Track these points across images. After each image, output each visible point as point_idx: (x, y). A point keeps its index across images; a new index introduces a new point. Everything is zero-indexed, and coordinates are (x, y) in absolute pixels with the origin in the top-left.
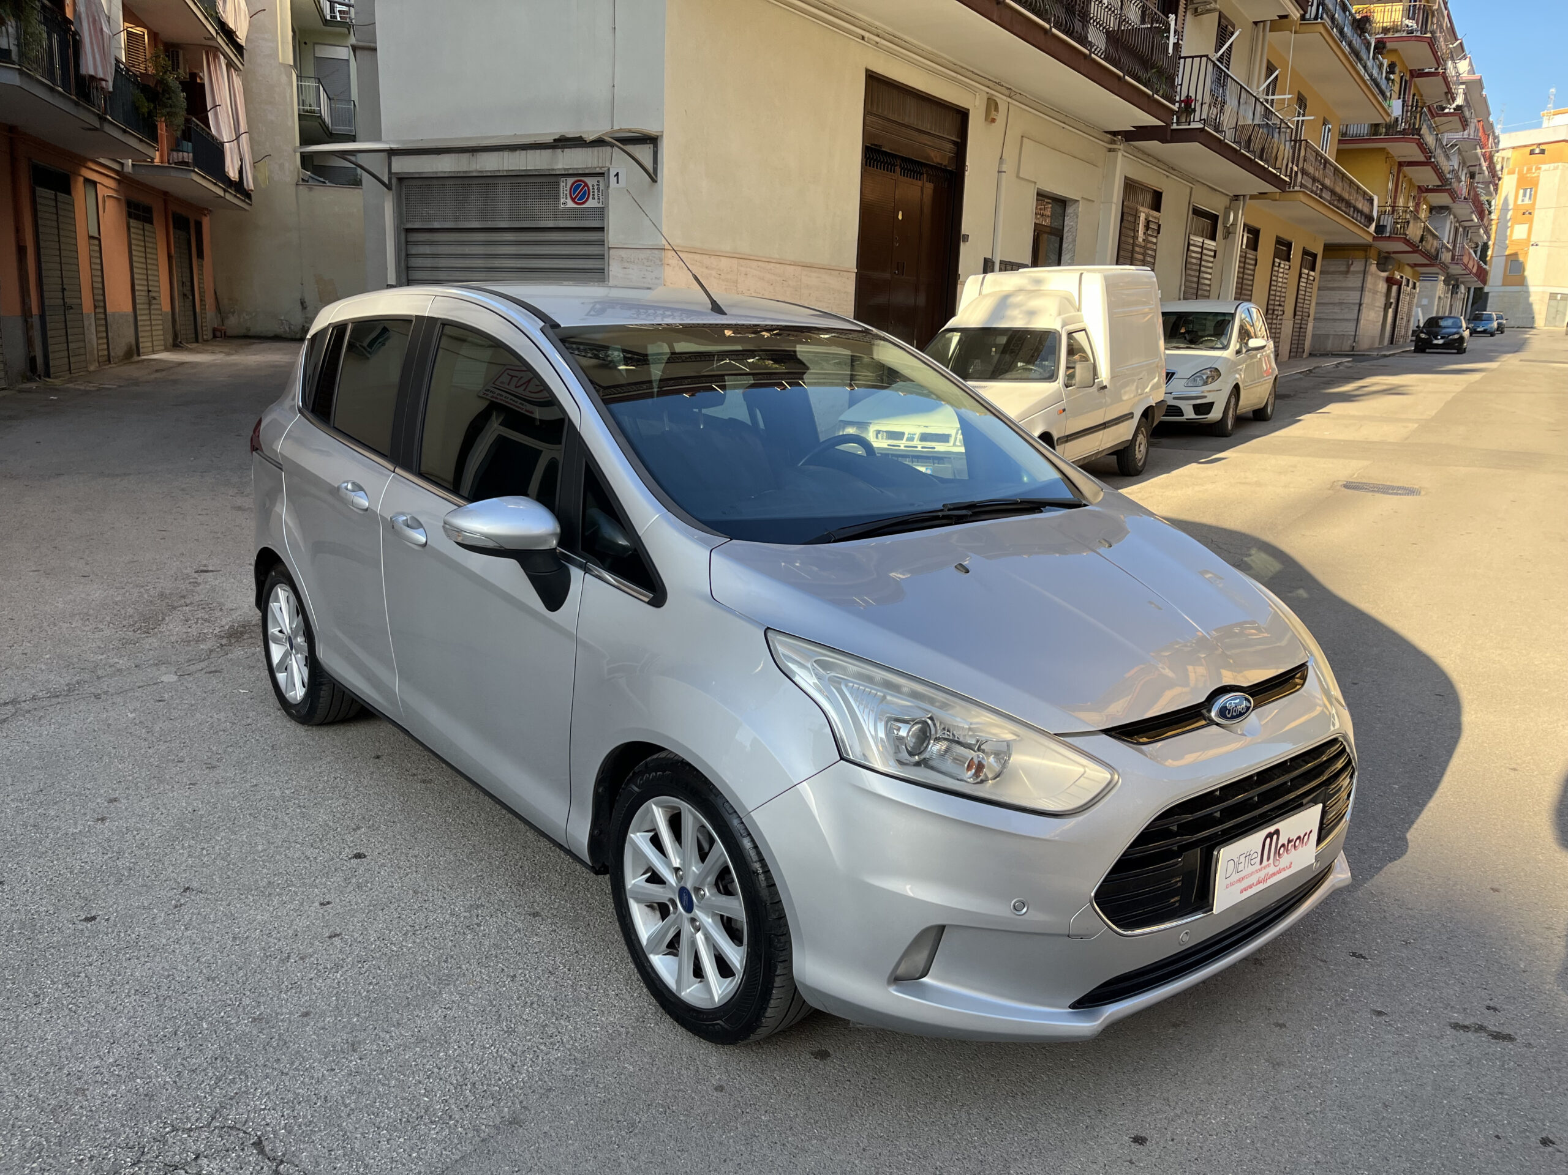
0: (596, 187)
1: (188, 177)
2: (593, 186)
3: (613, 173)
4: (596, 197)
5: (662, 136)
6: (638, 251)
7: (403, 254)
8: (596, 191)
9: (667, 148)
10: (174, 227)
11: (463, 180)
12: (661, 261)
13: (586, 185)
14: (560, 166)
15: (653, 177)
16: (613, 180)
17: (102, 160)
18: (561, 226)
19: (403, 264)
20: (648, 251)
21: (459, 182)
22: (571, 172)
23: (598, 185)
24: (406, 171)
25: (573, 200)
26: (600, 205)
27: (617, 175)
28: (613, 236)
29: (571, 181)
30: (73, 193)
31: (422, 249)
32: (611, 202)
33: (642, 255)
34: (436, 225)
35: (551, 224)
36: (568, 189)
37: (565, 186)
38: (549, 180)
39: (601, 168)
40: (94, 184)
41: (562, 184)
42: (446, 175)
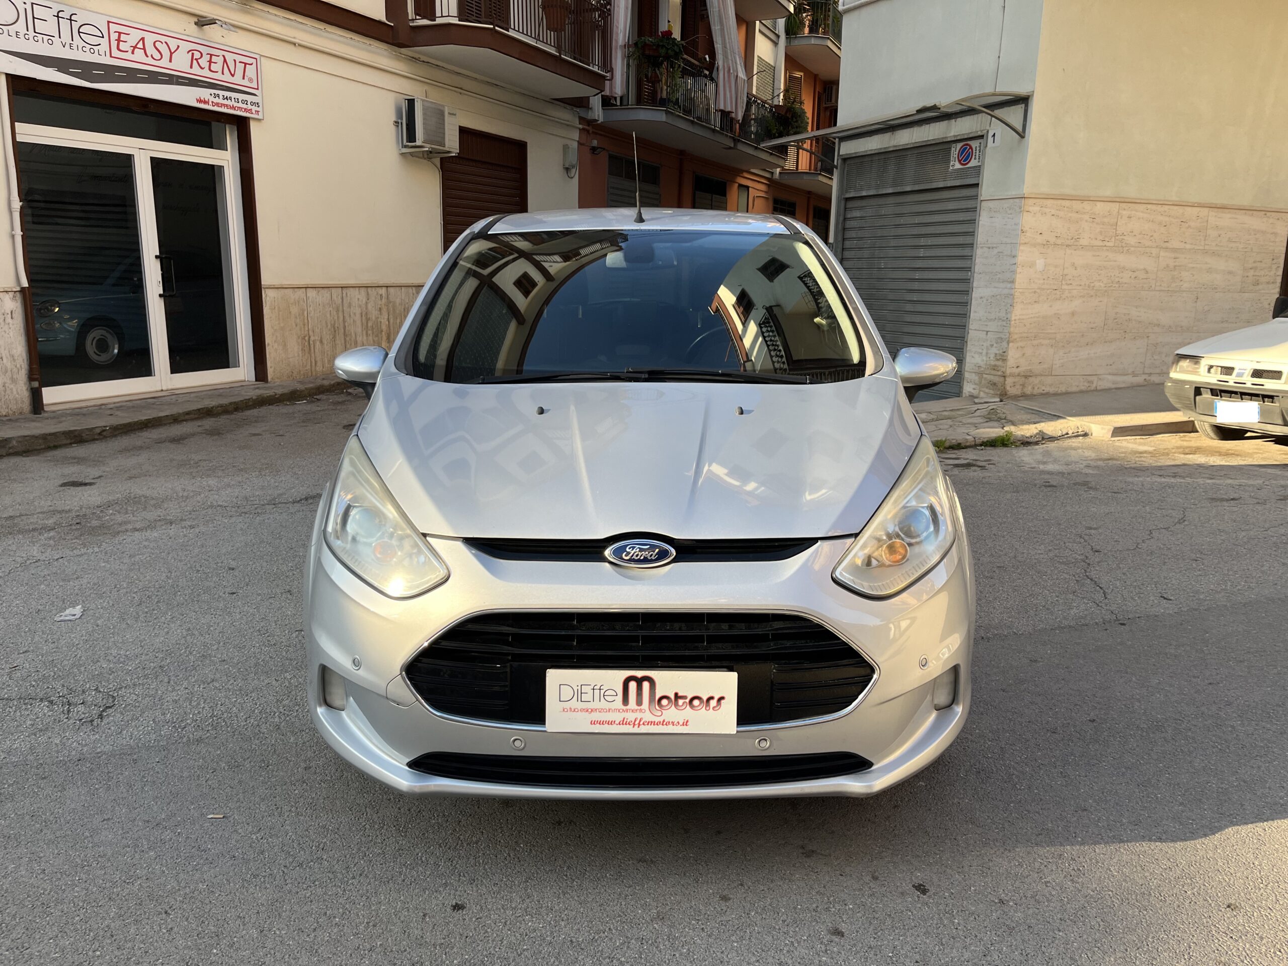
0: (978, 149)
1: (816, 179)
2: (976, 147)
3: (991, 134)
4: (977, 157)
5: (1033, 95)
6: (1003, 201)
7: (841, 218)
8: (978, 151)
9: (1036, 106)
10: (814, 217)
11: (883, 155)
12: (1020, 208)
13: (971, 148)
14: (952, 134)
15: (1022, 135)
16: (990, 139)
17: (753, 171)
18: (949, 185)
19: (840, 226)
20: (1011, 200)
21: (883, 157)
22: (959, 138)
23: (980, 147)
24: (848, 152)
25: (960, 161)
26: (980, 164)
27: (994, 135)
28: (985, 191)
29: (959, 145)
30: (728, 196)
31: (857, 214)
32: (988, 160)
33: (1006, 204)
34: (864, 193)
35: (941, 185)
36: (957, 152)
37: (955, 150)
38: (942, 147)
39: (981, 131)
40: (747, 188)
41: (953, 149)
42: (873, 152)
